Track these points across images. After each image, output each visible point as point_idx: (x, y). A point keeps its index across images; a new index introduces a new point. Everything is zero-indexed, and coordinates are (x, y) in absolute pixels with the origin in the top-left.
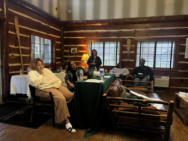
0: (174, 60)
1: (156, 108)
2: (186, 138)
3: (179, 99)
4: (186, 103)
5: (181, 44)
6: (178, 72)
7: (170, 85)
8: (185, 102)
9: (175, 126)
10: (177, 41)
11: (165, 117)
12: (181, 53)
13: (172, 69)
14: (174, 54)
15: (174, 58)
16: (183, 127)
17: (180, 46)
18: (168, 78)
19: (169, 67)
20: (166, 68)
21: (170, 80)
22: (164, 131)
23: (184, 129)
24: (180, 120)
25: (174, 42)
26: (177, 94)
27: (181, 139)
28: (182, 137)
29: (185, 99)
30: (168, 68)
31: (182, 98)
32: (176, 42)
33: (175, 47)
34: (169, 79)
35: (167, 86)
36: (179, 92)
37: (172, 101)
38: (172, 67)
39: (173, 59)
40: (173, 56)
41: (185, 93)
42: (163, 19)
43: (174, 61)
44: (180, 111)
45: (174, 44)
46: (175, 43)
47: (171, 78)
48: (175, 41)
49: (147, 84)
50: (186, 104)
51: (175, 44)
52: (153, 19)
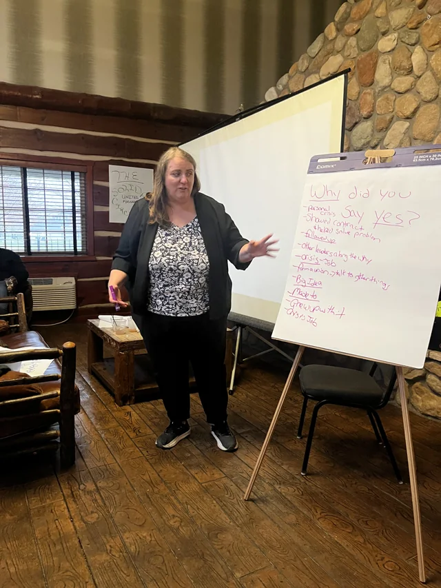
0: (82, 228)
1: (26, 375)
2: (120, 439)
3: (99, 335)
4: (115, 344)
5: (96, 183)
6: (96, 261)
7: (79, 300)
8: (113, 340)
9: (94, 414)
10: (85, 173)
11: (56, 395)
12: (98, 209)
13: (80, 253)
14: (81, 210)
15: (82, 221)
16: (114, 411)
17: (94, 187)
18: (72, 280)
19: (72, 249)
20: (65, 253)
21: (79, 287)
22: (58, 440)
23: (115, 414)
24: (106, 392)
25: (78, 174)
26: (94, 322)
27: (109, 446)
28: (112, 437)
29: (112, 332)
30: (70, 253)
31: (104, 331)
32: (83, 174)
33: (81, 190)
34: (74, 283)
35: (71, 305)
36: (100, 316)
37: (68, 345)
38: (79, 248)
39: (80, 225)
40: (78, 215)
41: (111, 316)
42: (38, 96)
43: (82, 232)
44: (105, 369)
45: (78, 181)
46: (80, 176)
47: (79, 280)
48: (80, 172)
49: (8, 306)
50: (116, 346)
51: (81, 180)
52: (6, 92)
